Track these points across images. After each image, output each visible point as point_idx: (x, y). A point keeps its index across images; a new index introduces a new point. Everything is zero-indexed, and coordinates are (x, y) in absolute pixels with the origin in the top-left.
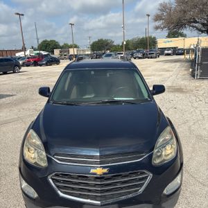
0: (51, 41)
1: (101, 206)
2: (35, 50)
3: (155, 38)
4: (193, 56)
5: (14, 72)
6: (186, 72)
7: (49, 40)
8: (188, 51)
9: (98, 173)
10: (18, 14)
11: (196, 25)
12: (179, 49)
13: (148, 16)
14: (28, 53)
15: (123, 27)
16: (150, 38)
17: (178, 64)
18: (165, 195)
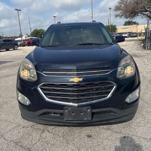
0: (40, 30)
1: (78, 107)
2: (28, 36)
3: (115, 26)
4: (144, 38)
5: (14, 49)
6: (139, 46)
7: (39, 29)
8: (140, 34)
9: (75, 81)
10: (17, 10)
11: (146, 13)
12: (134, 33)
13: (110, 9)
14: (24, 38)
15: (92, 17)
16: (112, 26)
17: (133, 42)
18: (127, 103)
